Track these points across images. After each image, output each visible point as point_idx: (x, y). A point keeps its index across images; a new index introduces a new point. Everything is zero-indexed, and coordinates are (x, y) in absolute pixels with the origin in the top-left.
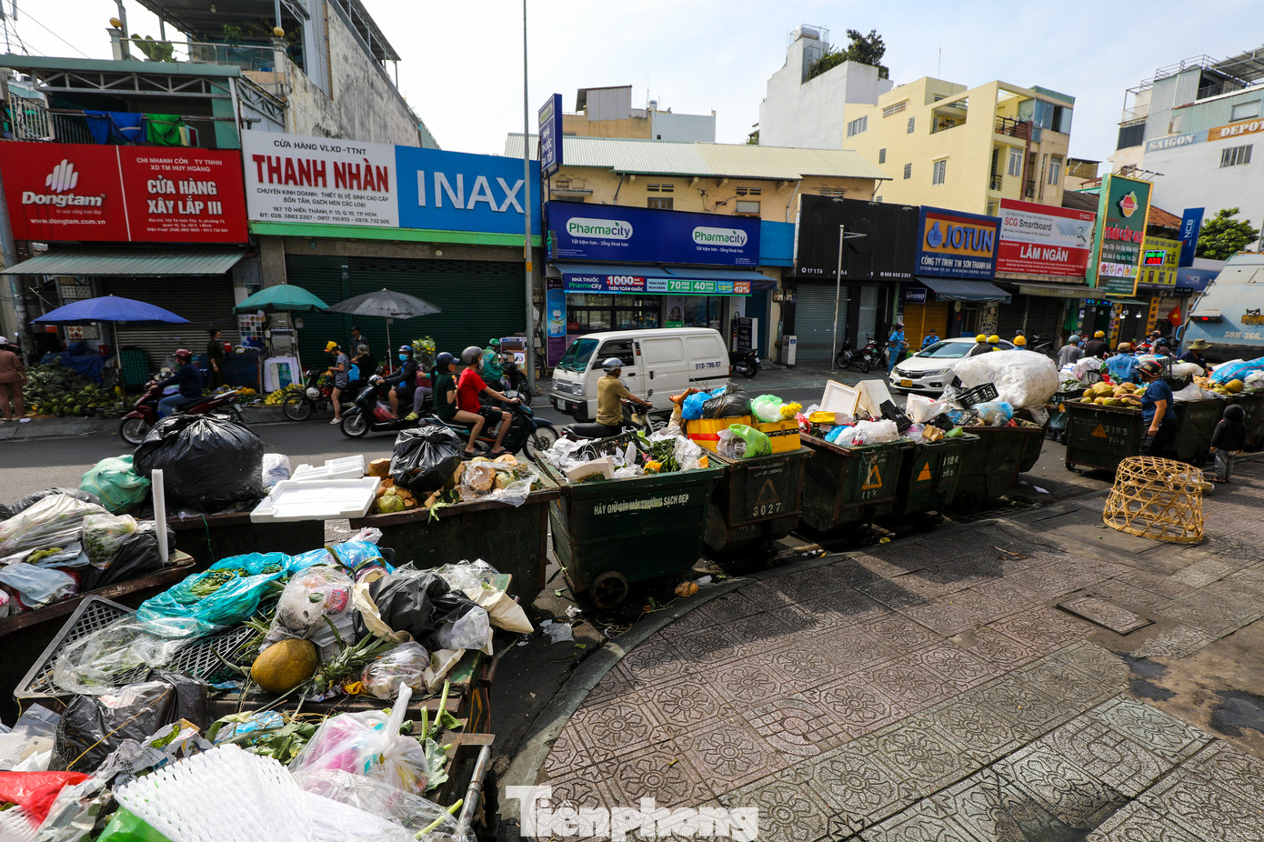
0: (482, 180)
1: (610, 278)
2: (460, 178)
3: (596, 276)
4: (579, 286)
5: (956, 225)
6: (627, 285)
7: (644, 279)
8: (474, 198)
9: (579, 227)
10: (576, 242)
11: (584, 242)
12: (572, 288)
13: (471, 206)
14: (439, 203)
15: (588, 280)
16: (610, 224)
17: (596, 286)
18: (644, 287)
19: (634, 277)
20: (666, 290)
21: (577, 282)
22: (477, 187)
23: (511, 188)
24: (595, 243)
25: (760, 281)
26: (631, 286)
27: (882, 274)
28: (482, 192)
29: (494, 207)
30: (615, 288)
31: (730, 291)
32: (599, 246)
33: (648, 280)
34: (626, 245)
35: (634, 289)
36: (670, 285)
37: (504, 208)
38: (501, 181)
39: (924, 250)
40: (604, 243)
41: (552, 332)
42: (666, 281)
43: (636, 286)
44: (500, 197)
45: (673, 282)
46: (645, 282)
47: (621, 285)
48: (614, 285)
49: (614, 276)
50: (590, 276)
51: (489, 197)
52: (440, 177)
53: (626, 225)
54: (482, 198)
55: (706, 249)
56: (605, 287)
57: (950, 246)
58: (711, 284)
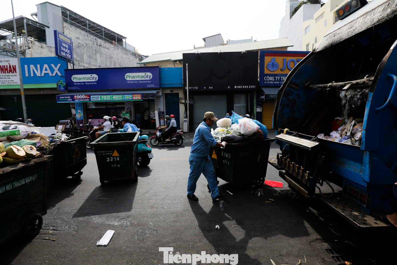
0: (46, 66)
1: (75, 96)
2: (38, 66)
3: (70, 96)
4: (63, 100)
5: (289, 59)
6: (82, 99)
7: (89, 96)
8: (44, 72)
9: (77, 78)
10: (75, 84)
11: (78, 84)
12: (60, 101)
13: (43, 75)
14: (32, 75)
15: (66, 97)
16: (89, 76)
17: (70, 100)
18: (90, 99)
19: (85, 95)
20: (100, 100)
21: (62, 99)
22: (44, 69)
23: (56, 67)
24: (83, 84)
25: (147, 94)
26: (84, 99)
27: (236, 87)
28: (46, 70)
29: (51, 75)
30: (77, 100)
31: (131, 99)
32: (85, 85)
33: (91, 96)
34: (96, 83)
35: (85, 100)
36: (101, 98)
37: (54, 75)
38: (53, 65)
39: (265, 73)
40: (86, 84)
41: (78, 118)
42: (99, 96)
43: (86, 99)
44: (52, 70)
45: (102, 96)
46: (90, 97)
47: (80, 99)
48: (77, 99)
49: (77, 95)
50: (67, 96)
51: (49, 71)
52: (32, 67)
53: (95, 76)
54: (46, 72)
55: (132, 82)
56: (73, 100)
57: (287, 69)
58: (121, 96)
